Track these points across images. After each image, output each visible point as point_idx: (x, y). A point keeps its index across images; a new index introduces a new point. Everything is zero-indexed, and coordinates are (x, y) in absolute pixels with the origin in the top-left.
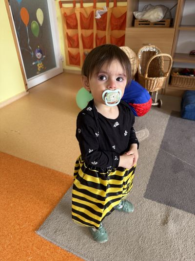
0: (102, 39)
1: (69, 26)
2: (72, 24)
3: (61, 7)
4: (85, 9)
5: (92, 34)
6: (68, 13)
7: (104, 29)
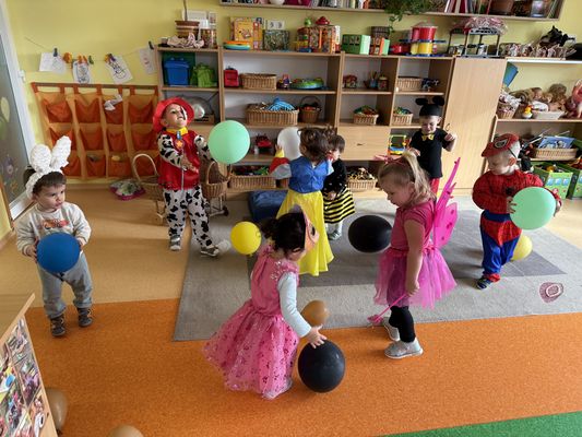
0: (117, 135)
1: (53, 118)
2: (61, 116)
3: (36, 91)
4: (82, 96)
5: (100, 130)
6: (51, 100)
7: (120, 122)
